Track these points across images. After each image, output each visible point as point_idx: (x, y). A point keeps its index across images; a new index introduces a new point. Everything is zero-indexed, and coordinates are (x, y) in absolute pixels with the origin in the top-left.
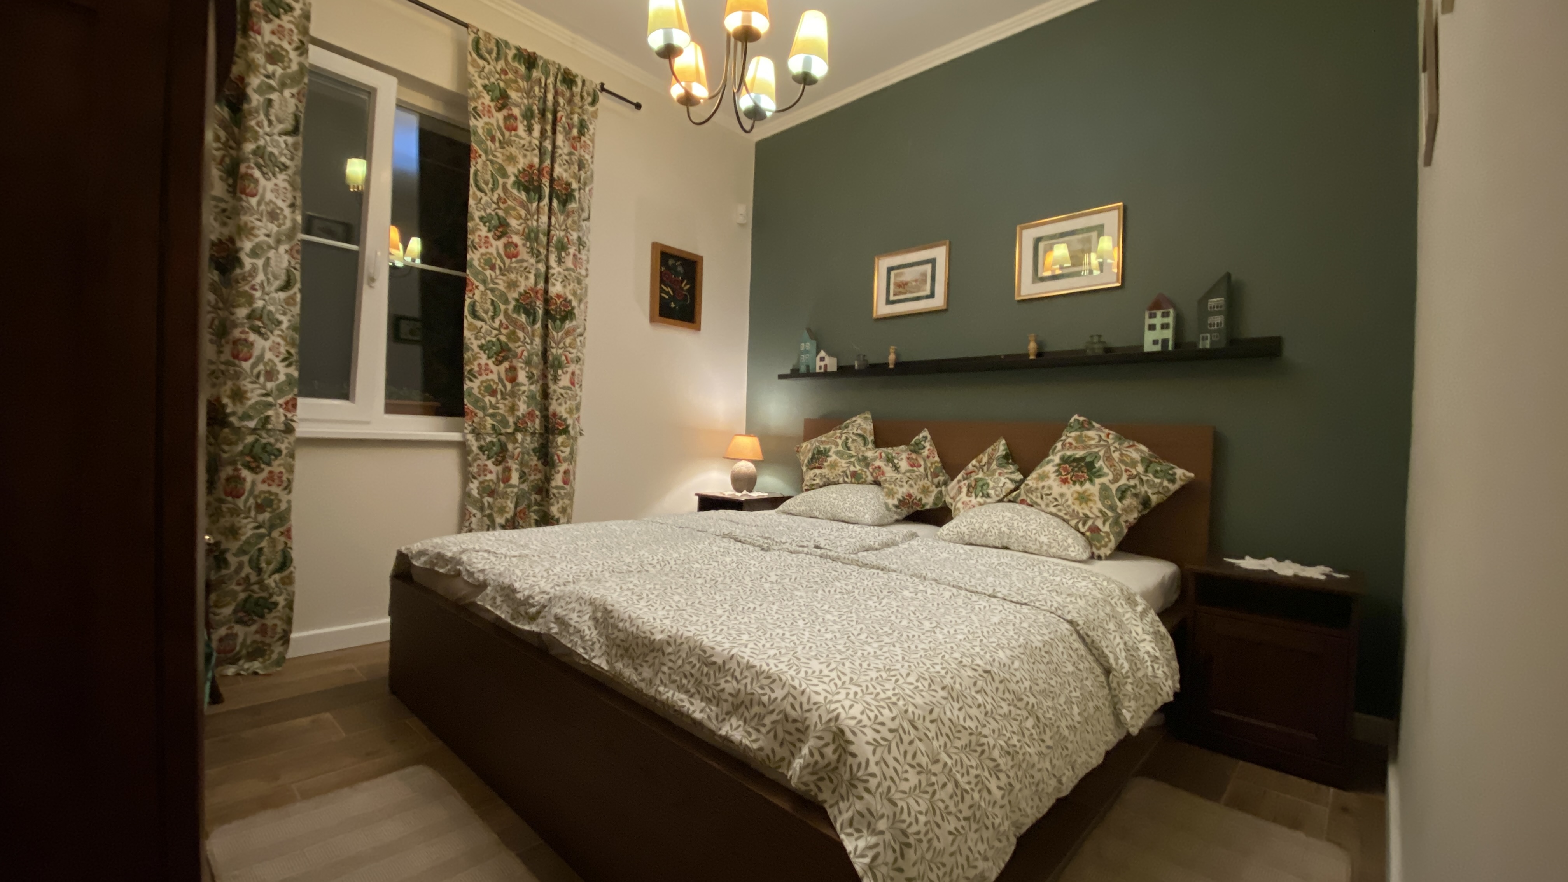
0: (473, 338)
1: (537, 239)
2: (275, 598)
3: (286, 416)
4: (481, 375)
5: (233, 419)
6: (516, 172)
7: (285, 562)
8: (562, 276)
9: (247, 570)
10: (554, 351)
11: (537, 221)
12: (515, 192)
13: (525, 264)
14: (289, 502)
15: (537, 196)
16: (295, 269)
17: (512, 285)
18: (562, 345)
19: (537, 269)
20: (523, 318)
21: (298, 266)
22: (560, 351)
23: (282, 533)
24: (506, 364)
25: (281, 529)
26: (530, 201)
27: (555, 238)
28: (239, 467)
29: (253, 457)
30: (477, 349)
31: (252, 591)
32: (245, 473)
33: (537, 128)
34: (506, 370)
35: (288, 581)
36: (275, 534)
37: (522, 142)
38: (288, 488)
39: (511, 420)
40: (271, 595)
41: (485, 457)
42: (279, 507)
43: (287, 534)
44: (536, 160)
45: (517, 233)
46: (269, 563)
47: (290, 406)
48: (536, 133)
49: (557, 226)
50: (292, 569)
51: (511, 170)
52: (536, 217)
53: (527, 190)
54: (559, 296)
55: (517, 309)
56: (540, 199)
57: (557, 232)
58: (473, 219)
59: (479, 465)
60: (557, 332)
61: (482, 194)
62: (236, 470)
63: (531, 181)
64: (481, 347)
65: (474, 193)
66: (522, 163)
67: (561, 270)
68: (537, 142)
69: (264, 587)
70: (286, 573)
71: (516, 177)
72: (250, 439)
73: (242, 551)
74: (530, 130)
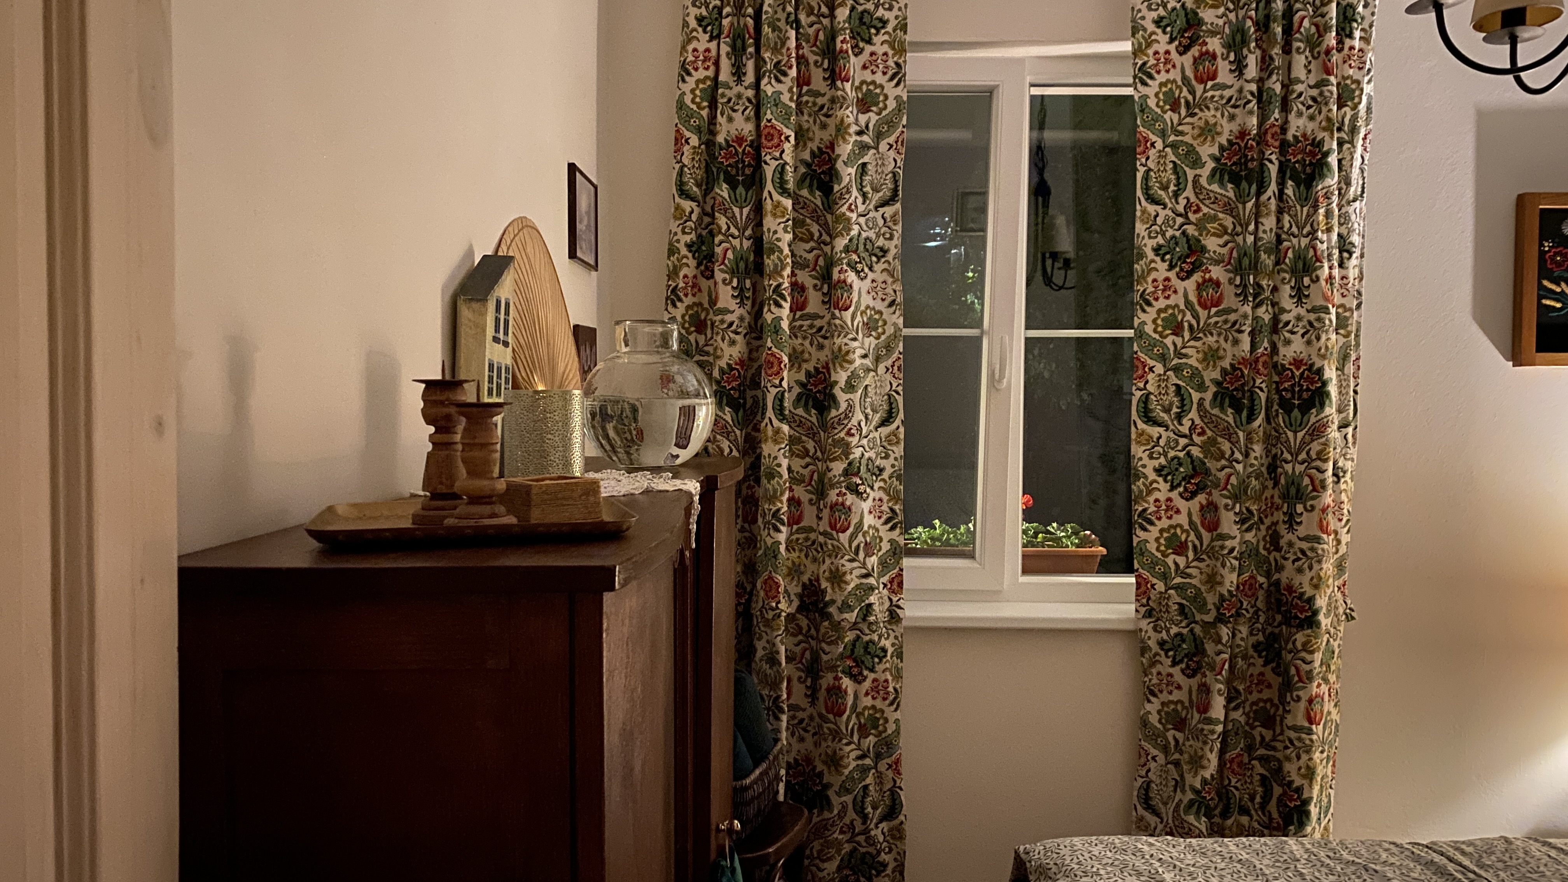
0: (1145, 456)
1: (1255, 266)
2: (883, 857)
3: (890, 600)
4: (1159, 519)
5: (832, 610)
6: (1215, 150)
7: (893, 810)
8: (1305, 322)
9: (851, 814)
10: (1289, 467)
11: (1256, 232)
12: (1215, 187)
13: (1232, 317)
14: (897, 721)
15: (1254, 187)
16: (898, 393)
17: (1211, 356)
18: (1303, 456)
19: (1256, 319)
20: (1229, 417)
21: (900, 389)
22: (1300, 468)
23: (890, 766)
24: (1201, 498)
25: (889, 761)
26: (1242, 198)
27: (1290, 254)
28: (840, 675)
29: (855, 660)
30: (1152, 476)
31: (859, 843)
32: (846, 682)
33: (1252, 62)
34: (1202, 507)
35: (897, 834)
36: (882, 766)
37: (1227, 93)
38: (895, 703)
39: (1211, 599)
40: (879, 853)
41: (1169, 662)
42: (885, 730)
43: (896, 767)
44: (1253, 121)
45: (1217, 262)
46: (875, 808)
47: (895, 586)
48: (1252, 70)
49: (1295, 229)
50: (902, 818)
51: (1207, 151)
52: (1252, 227)
53: (1235, 180)
54: (1297, 363)
55: (1220, 398)
56: (1262, 188)
57: (1295, 241)
58: (1141, 256)
59: (1159, 673)
60: (1295, 432)
61: (1159, 208)
62: (837, 678)
63: (1243, 162)
64: (1159, 471)
65: (1144, 211)
66: (1227, 130)
67: (1302, 311)
68: (1254, 87)
69: (871, 841)
70: (896, 822)
71: (1216, 159)
72: (850, 636)
73: (844, 790)
74: (1239, 67)
